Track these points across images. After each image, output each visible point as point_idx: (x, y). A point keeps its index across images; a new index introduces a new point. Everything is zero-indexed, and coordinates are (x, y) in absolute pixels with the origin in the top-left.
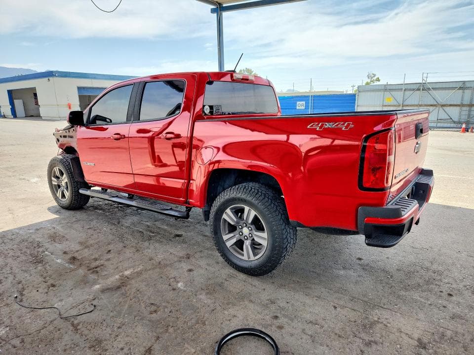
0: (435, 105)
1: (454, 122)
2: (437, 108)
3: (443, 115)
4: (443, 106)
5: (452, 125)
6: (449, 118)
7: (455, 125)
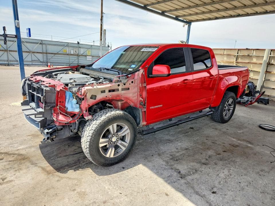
0: (28, 52)
1: (41, 62)
2: (30, 54)
3: (34, 58)
4: (33, 52)
5: (40, 64)
6: (38, 60)
7: (41, 64)
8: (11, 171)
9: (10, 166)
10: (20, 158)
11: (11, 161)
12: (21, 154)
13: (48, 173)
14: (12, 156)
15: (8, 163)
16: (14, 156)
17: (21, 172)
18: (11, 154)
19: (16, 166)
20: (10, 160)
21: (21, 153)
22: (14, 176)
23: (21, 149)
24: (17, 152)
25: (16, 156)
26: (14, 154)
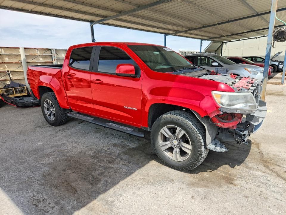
8: (282, 157)
9: (281, 162)
10: (268, 164)
11: (278, 165)
12: (265, 166)
13: (258, 145)
14: (274, 170)
15: (282, 165)
16: (272, 169)
17: (275, 153)
18: (275, 172)
19: (276, 159)
20: (278, 167)
21: (264, 168)
22: (281, 153)
23: (261, 171)
24: (268, 171)
25: (271, 168)
26: (271, 170)
